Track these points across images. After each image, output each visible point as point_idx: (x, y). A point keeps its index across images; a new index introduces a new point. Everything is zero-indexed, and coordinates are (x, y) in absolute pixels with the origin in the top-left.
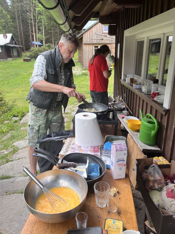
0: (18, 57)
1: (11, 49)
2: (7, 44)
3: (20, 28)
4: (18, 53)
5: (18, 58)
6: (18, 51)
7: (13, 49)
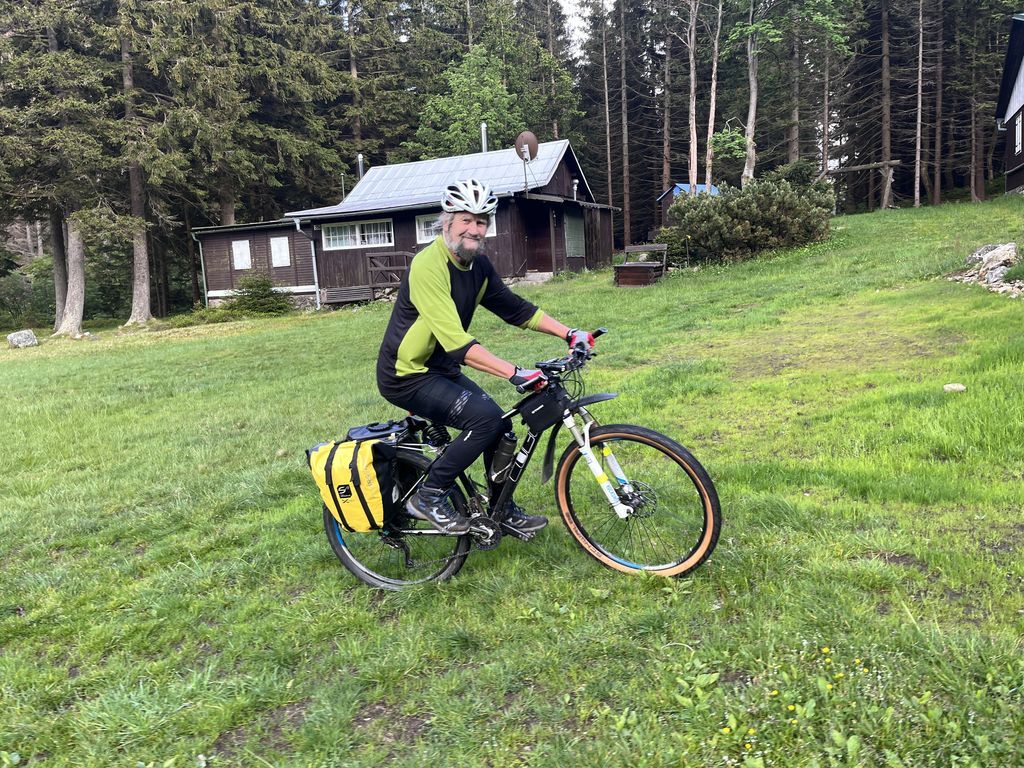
0: (590, 268)
1: (553, 216)
2: (536, 191)
3: (617, 139)
4: (588, 247)
5: (587, 271)
6: (589, 234)
7: (566, 221)
